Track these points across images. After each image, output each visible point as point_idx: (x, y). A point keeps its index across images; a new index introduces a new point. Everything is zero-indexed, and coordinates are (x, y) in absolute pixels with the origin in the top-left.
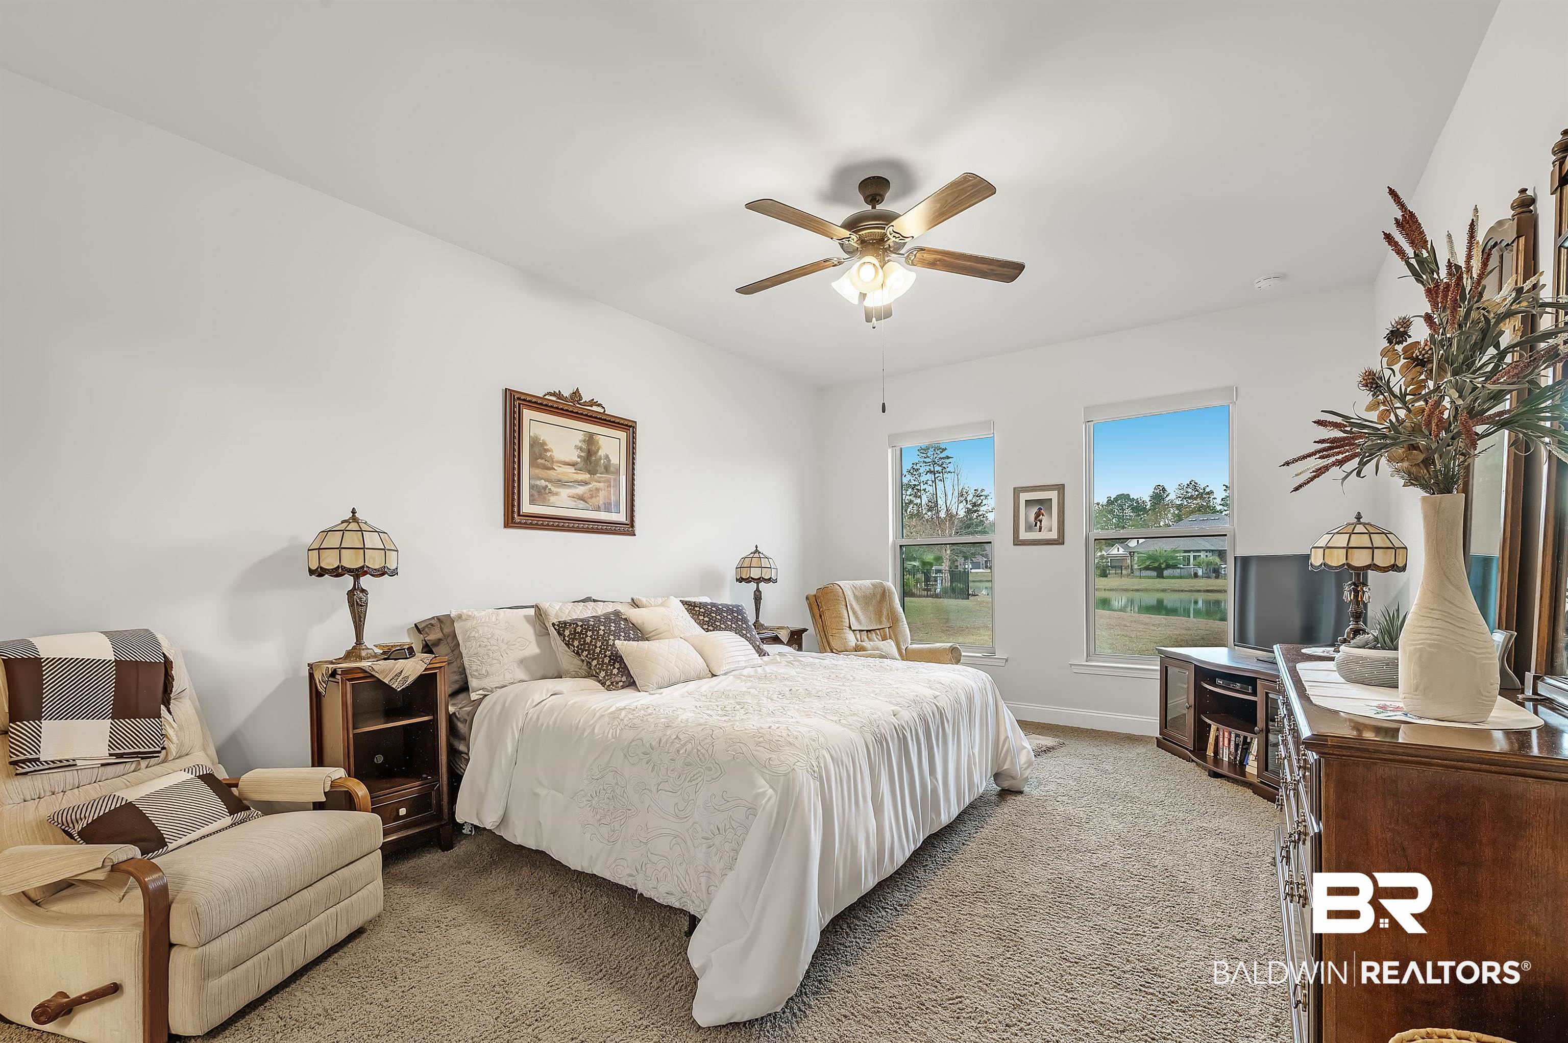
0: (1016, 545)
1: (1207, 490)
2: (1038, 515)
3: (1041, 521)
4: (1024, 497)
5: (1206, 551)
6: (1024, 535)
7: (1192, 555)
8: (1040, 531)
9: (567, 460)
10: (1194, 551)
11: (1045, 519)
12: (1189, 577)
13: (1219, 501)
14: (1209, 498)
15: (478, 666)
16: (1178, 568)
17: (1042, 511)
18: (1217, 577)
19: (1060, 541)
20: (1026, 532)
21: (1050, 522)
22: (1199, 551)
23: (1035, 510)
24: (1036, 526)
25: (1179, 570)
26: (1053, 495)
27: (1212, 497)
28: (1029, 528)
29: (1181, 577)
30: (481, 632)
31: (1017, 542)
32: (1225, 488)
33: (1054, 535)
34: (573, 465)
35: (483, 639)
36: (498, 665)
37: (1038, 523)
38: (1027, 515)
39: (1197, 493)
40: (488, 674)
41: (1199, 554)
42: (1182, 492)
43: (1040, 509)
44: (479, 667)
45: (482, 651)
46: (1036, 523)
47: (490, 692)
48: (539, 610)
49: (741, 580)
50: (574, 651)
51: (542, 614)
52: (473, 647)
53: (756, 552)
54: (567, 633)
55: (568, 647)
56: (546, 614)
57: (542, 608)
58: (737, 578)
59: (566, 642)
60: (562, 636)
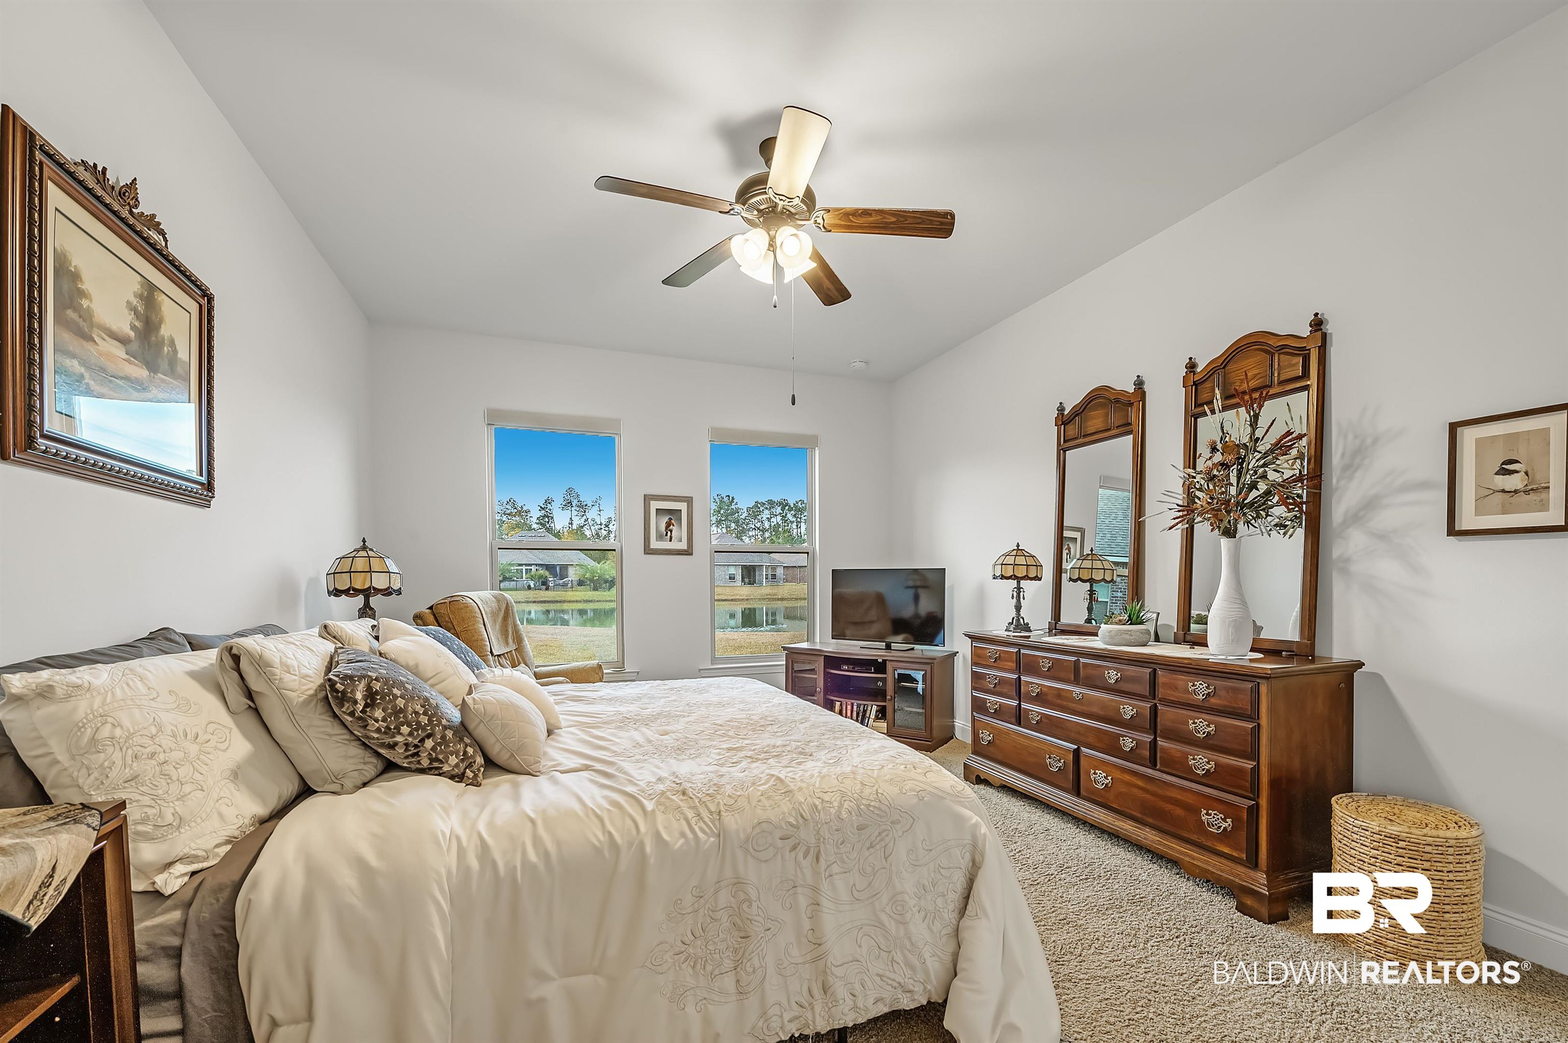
0: (648, 554)
1: (525, 508)
2: (669, 524)
3: (671, 531)
4: (655, 505)
5: (536, 565)
6: (655, 544)
7: (524, 568)
8: (671, 541)
9: (114, 328)
10: (526, 565)
11: (675, 529)
12: (523, 589)
13: (534, 520)
14: (527, 516)
15: (147, 810)
16: (514, 581)
17: (673, 521)
18: (547, 589)
19: (688, 552)
20: (657, 541)
21: (680, 531)
22: (531, 565)
23: (666, 519)
24: (666, 535)
25: (512, 583)
26: (683, 506)
27: (529, 515)
28: (660, 537)
29: (516, 590)
30: (127, 723)
31: (648, 551)
32: (539, 508)
33: (683, 546)
34: (123, 341)
35: (137, 739)
36: (199, 794)
37: (669, 532)
38: (658, 524)
39: (516, 511)
40: (181, 822)
41: (530, 568)
42: (502, 508)
43: (670, 519)
44: (150, 811)
45: (149, 768)
46: (667, 533)
47: (206, 859)
48: (236, 659)
49: (346, 592)
50: (378, 730)
51: (244, 664)
52: (119, 763)
53: (364, 548)
54: (359, 696)
55: (361, 723)
56: (261, 664)
57: (249, 653)
58: (335, 589)
59: (358, 713)
60: (347, 705)
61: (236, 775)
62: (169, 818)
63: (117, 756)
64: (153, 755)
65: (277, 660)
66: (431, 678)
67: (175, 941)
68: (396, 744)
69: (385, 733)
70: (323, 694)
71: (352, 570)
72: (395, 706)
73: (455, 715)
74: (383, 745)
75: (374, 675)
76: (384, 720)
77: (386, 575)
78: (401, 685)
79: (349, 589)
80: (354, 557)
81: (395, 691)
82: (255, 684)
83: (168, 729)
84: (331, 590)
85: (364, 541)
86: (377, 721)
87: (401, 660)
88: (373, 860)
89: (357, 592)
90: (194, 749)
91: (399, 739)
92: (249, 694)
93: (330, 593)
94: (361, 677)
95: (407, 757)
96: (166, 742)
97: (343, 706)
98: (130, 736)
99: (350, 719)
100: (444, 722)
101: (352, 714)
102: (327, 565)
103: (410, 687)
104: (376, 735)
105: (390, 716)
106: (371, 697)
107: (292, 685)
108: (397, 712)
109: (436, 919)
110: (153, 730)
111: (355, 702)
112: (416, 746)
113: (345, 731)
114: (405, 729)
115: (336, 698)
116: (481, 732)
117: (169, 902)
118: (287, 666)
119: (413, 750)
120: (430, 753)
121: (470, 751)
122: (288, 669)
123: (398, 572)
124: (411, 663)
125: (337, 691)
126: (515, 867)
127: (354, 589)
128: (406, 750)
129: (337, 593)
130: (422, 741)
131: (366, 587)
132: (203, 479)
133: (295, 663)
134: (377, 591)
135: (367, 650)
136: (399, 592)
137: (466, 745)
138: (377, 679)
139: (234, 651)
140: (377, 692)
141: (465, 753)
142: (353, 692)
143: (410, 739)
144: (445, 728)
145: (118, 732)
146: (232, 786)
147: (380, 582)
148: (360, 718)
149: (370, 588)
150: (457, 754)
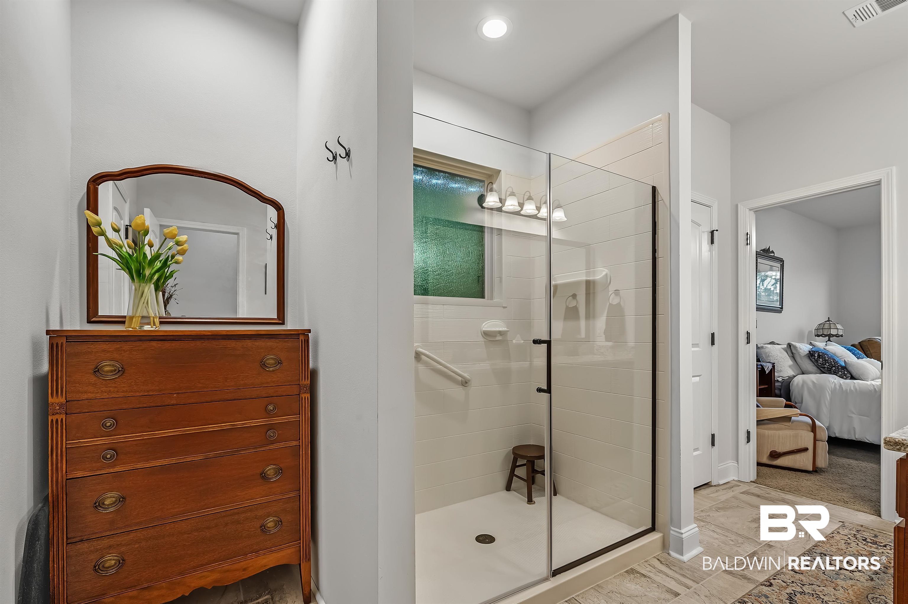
35: (775, 357)
47: (785, 378)
48: (790, 346)
49: (821, 335)
50: (820, 363)
51: (792, 347)
52: (772, 359)
53: (829, 321)
54: (816, 355)
55: (816, 361)
56: (795, 347)
57: (793, 345)
58: (817, 334)
59: (816, 359)
60: (813, 357)
61: (790, 367)
62: (779, 370)
63: (772, 358)
64: (777, 360)
65: (798, 347)
66: (840, 357)
67: (780, 388)
68: (825, 367)
69: (822, 364)
70: (808, 355)
71: (824, 328)
72: (825, 359)
73: (843, 364)
74: (822, 367)
75: (820, 352)
76: (822, 361)
77: (836, 330)
78: (827, 355)
79: (822, 334)
80: (825, 324)
81: (825, 356)
82: (794, 351)
83: (779, 356)
84: (816, 334)
85: (829, 318)
86: (820, 361)
87: (830, 351)
88: (815, 381)
89: (826, 336)
90: (783, 360)
91: (825, 366)
92: (792, 353)
93: (816, 336)
94: (817, 352)
95: (828, 371)
96: (779, 358)
97: (812, 357)
98: (774, 355)
99: (814, 360)
100: (839, 364)
101: (814, 359)
102: (815, 326)
103: (830, 356)
104: (820, 365)
105: (824, 361)
106: (819, 356)
107: (801, 352)
108: (825, 360)
109: (827, 394)
110: (777, 356)
111: (815, 356)
112: (830, 369)
113: (813, 363)
114: (827, 364)
115: (811, 355)
116: (850, 369)
117: (779, 382)
118: (801, 348)
119: (829, 369)
120: (834, 371)
121: (846, 372)
122: (801, 349)
123: (841, 328)
124: (833, 352)
125: (811, 353)
126: (847, 390)
127: (824, 335)
128: (828, 369)
129: (818, 336)
130: (832, 367)
131: (828, 334)
132: (781, 307)
133: (802, 348)
134: (833, 336)
135: (823, 348)
136: (842, 336)
137: (845, 371)
138: (821, 353)
139: (790, 344)
140: (821, 355)
141: (844, 373)
142: (815, 354)
143: (829, 367)
144: (839, 366)
145: (772, 355)
146: (789, 368)
147: (834, 332)
148: (816, 360)
149: (829, 334)
150: (842, 372)
